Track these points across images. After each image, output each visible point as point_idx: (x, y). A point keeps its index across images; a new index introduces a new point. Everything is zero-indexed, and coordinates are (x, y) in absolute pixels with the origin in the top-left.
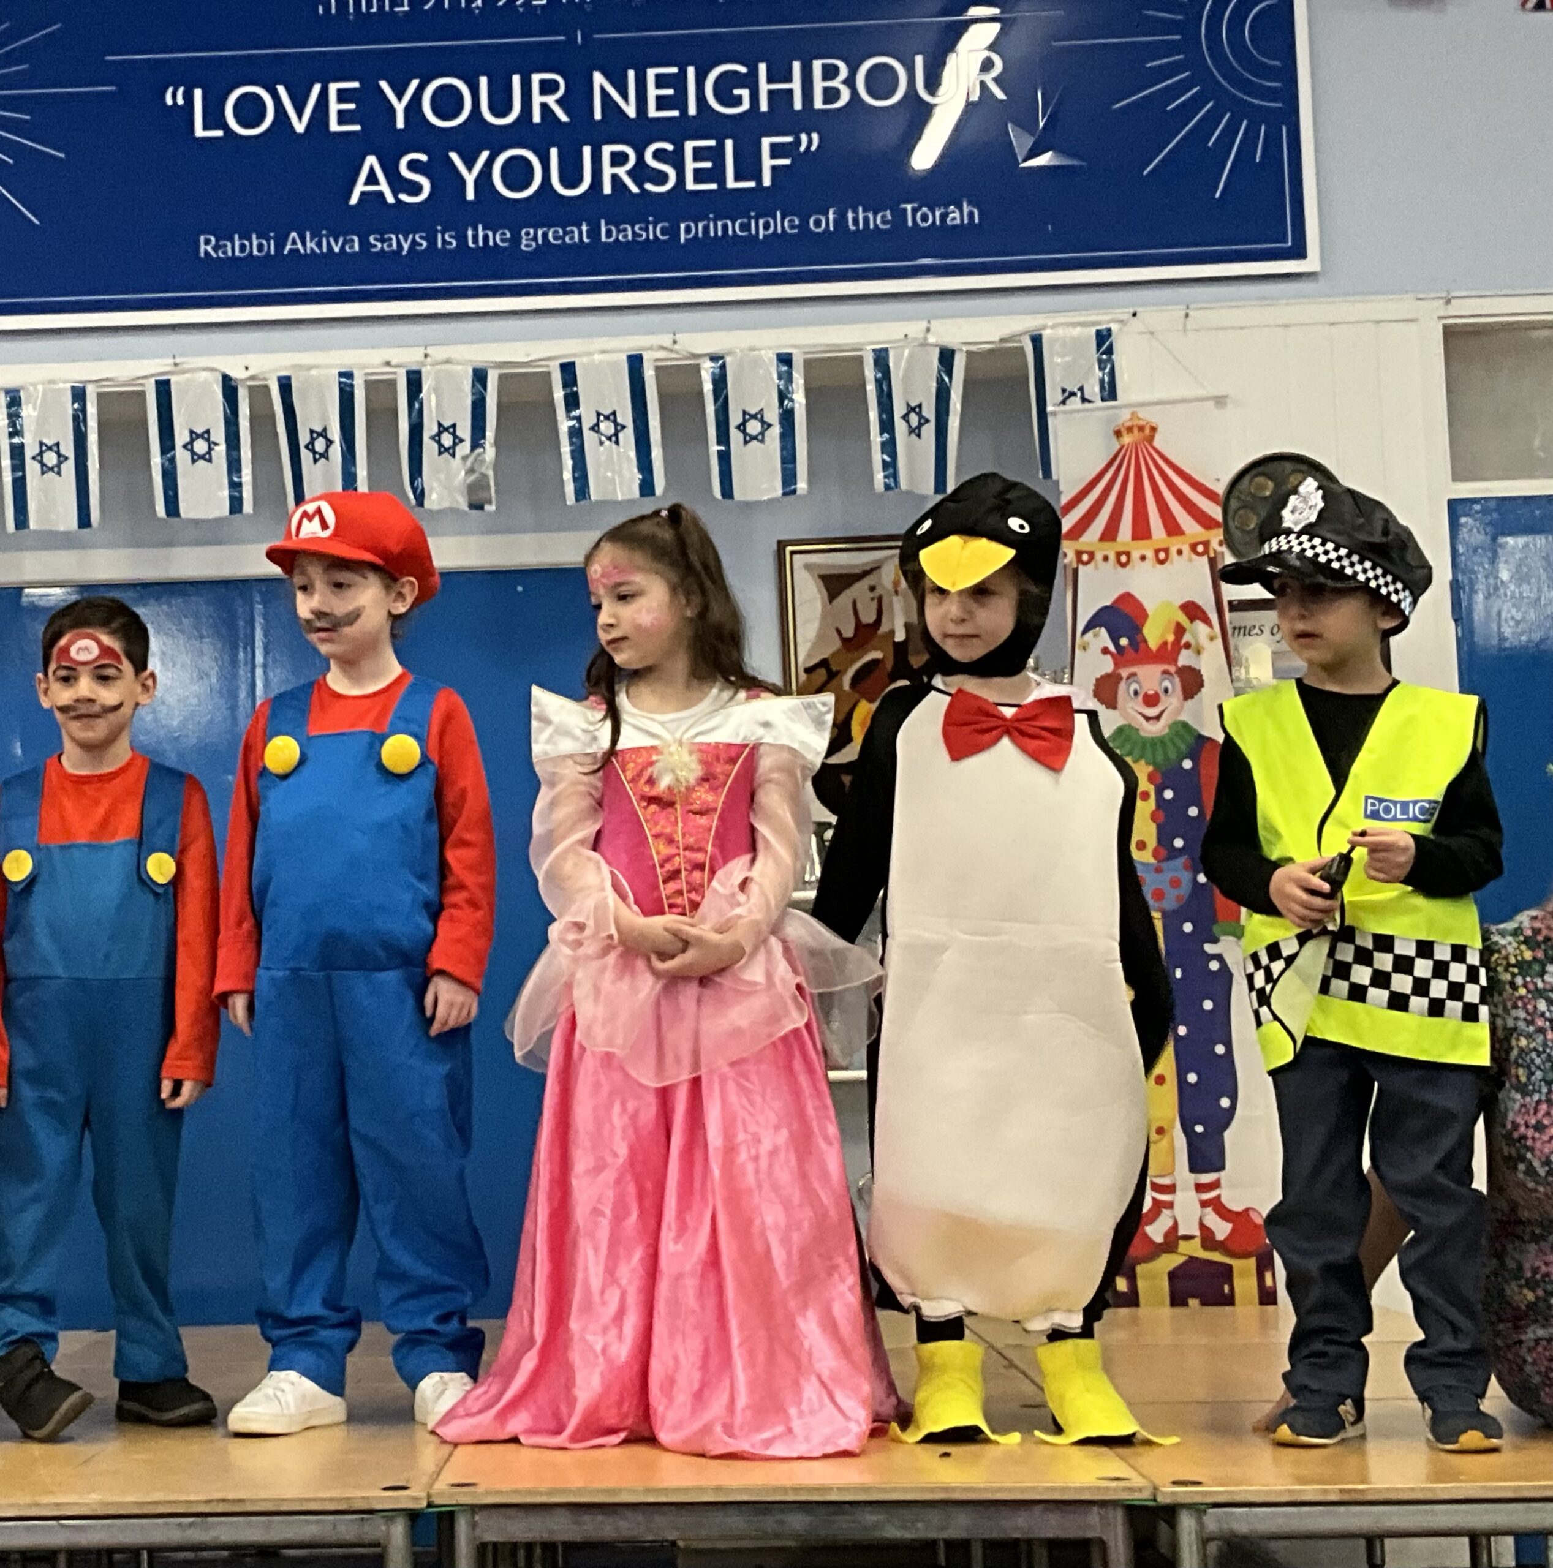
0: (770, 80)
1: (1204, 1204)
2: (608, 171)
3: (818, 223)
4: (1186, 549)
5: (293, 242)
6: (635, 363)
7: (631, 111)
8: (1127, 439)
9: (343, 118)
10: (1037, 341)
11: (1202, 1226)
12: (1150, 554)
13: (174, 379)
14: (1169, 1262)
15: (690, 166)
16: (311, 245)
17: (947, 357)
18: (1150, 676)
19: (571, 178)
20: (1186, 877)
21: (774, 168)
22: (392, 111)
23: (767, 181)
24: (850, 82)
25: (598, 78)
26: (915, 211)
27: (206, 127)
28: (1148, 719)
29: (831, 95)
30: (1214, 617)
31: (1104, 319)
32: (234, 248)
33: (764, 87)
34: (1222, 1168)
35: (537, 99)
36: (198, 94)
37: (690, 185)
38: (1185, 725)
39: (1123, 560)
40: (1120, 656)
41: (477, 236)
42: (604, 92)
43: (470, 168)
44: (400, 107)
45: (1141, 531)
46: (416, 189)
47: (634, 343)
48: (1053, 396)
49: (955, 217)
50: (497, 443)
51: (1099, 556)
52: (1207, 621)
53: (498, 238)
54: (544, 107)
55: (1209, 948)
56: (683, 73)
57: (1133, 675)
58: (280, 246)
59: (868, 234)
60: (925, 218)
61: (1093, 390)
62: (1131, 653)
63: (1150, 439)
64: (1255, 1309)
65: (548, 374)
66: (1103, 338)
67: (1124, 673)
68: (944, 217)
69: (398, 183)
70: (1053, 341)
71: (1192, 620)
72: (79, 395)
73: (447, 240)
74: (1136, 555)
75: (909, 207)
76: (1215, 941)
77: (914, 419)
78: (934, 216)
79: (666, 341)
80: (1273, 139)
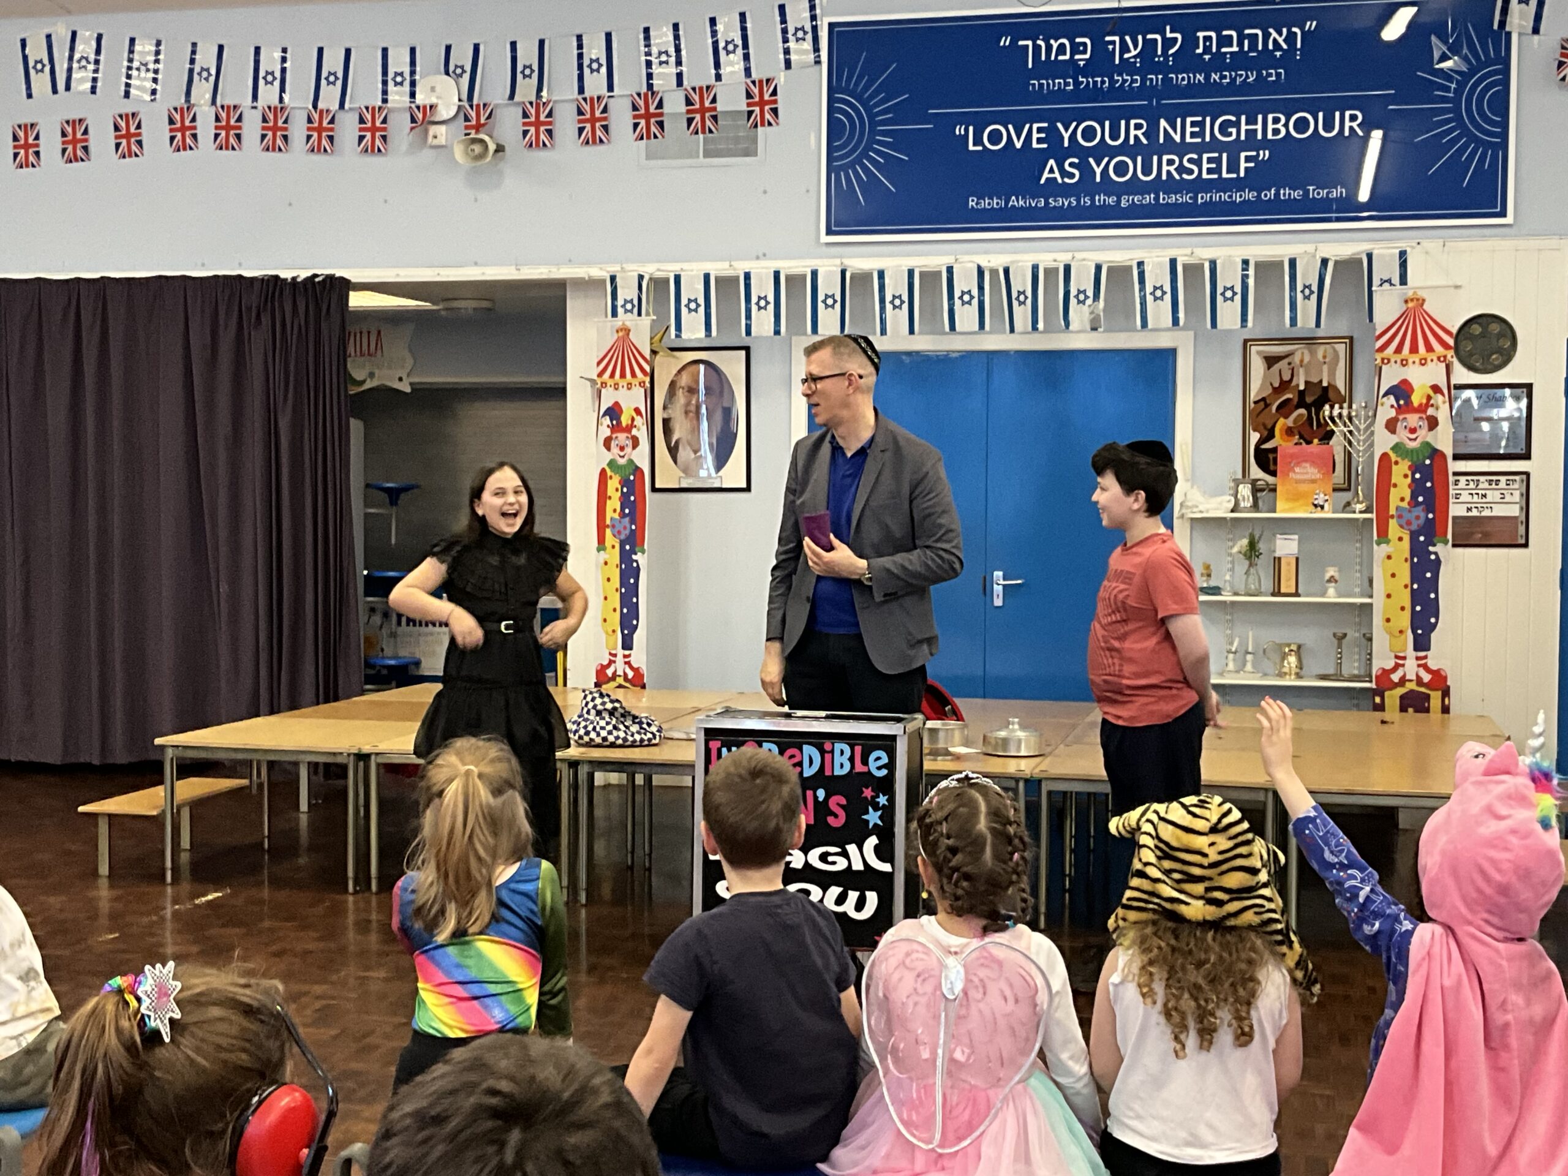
0: (1247, 124)
1: (1419, 666)
2: (1165, 168)
3: (1266, 195)
4: (1435, 359)
5: (1013, 201)
6: (1173, 262)
7: (1177, 138)
8: (1410, 305)
9: (1039, 141)
10: (1370, 256)
11: (1418, 676)
12: (1417, 361)
13: (955, 266)
14: (1400, 691)
15: (1205, 166)
16: (1021, 203)
17: (1325, 262)
18: (1413, 419)
19: (1147, 171)
20: (1422, 515)
21: (1246, 169)
22: (1062, 138)
24: (1286, 125)
25: (1163, 123)
26: (1314, 190)
27: (975, 144)
28: (1411, 440)
29: (1276, 132)
30: (1446, 391)
31: (1403, 245)
32: (985, 203)
33: (1244, 127)
34: (1429, 649)
35: (1133, 132)
36: (971, 129)
37: (1205, 176)
38: (1428, 444)
39: (1404, 363)
40: (1399, 409)
42: (1165, 130)
43: (1098, 165)
44: (1066, 136)
45: (1414, 349)
46: (1072, 176)
47: (1173, 253)
48: (1376, 281)
49: (1334, 194)
50: (1106, 301)
51: (1393, 361)
52: (1443, 395)
53: (1111, 200)
54: (1136, 137)
55: (1431, 549)
56: (1204, 121)
57: (1405, 419)
58: (1007, 203)
59: (1290, 201)
60: (1318, 194)
61: (1396, 280)
62: (1404, 408)
63: (1422, 305)
64: (1440, 715)
65: (1131, 267)
66: (1403, 254)
67: (1401, 417)
68: (1328, 193)
70: (1379, 256)
71: (1435, 393)
72: (911, 273)
73: (1086, 201)
74: (1410, 361)
75: (1311, 188)
76: (1434, 545)
77: (1307, 292)
78: (1323, 193)
79: (1188, 251)
80: (1495, 158)
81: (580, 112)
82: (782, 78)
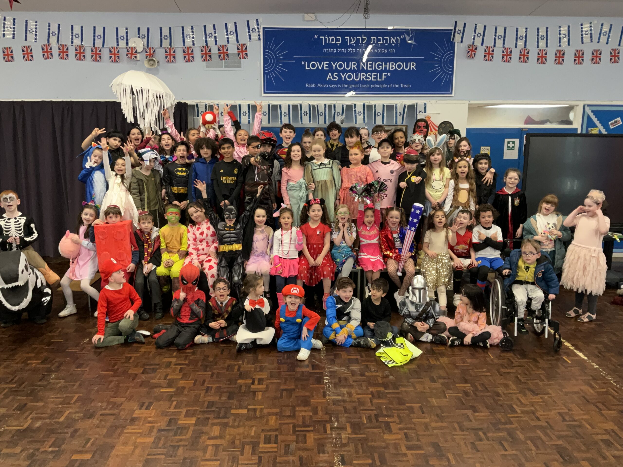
4: (433, 134)
6: (364, 105)
7: (365, 68)
9: (326, 67)
13: (302, 104)
15: (373, 77)
23: (383, 80)
24: (395, 66)
25: (361, 63)
29: (392, 68)
32: (311, 86)
33: (384, 66)
41: (344, 85)
42: (362, 66)
46: (336, 78)
48: (418, 112)
49: (408, 86)
50: (345, 115)
53: (347, 86)
56: (373, 63)
59: (396, 88)
61: (423, 111)
65: (352, 105)
66: (425, 104)
69: (333, 77)
73: (340, 86)
77: (400, 114)
78: (405, 86)
79: (368, 101)
80: (450, 77)
81: (184, 52)
82: (248, 44)
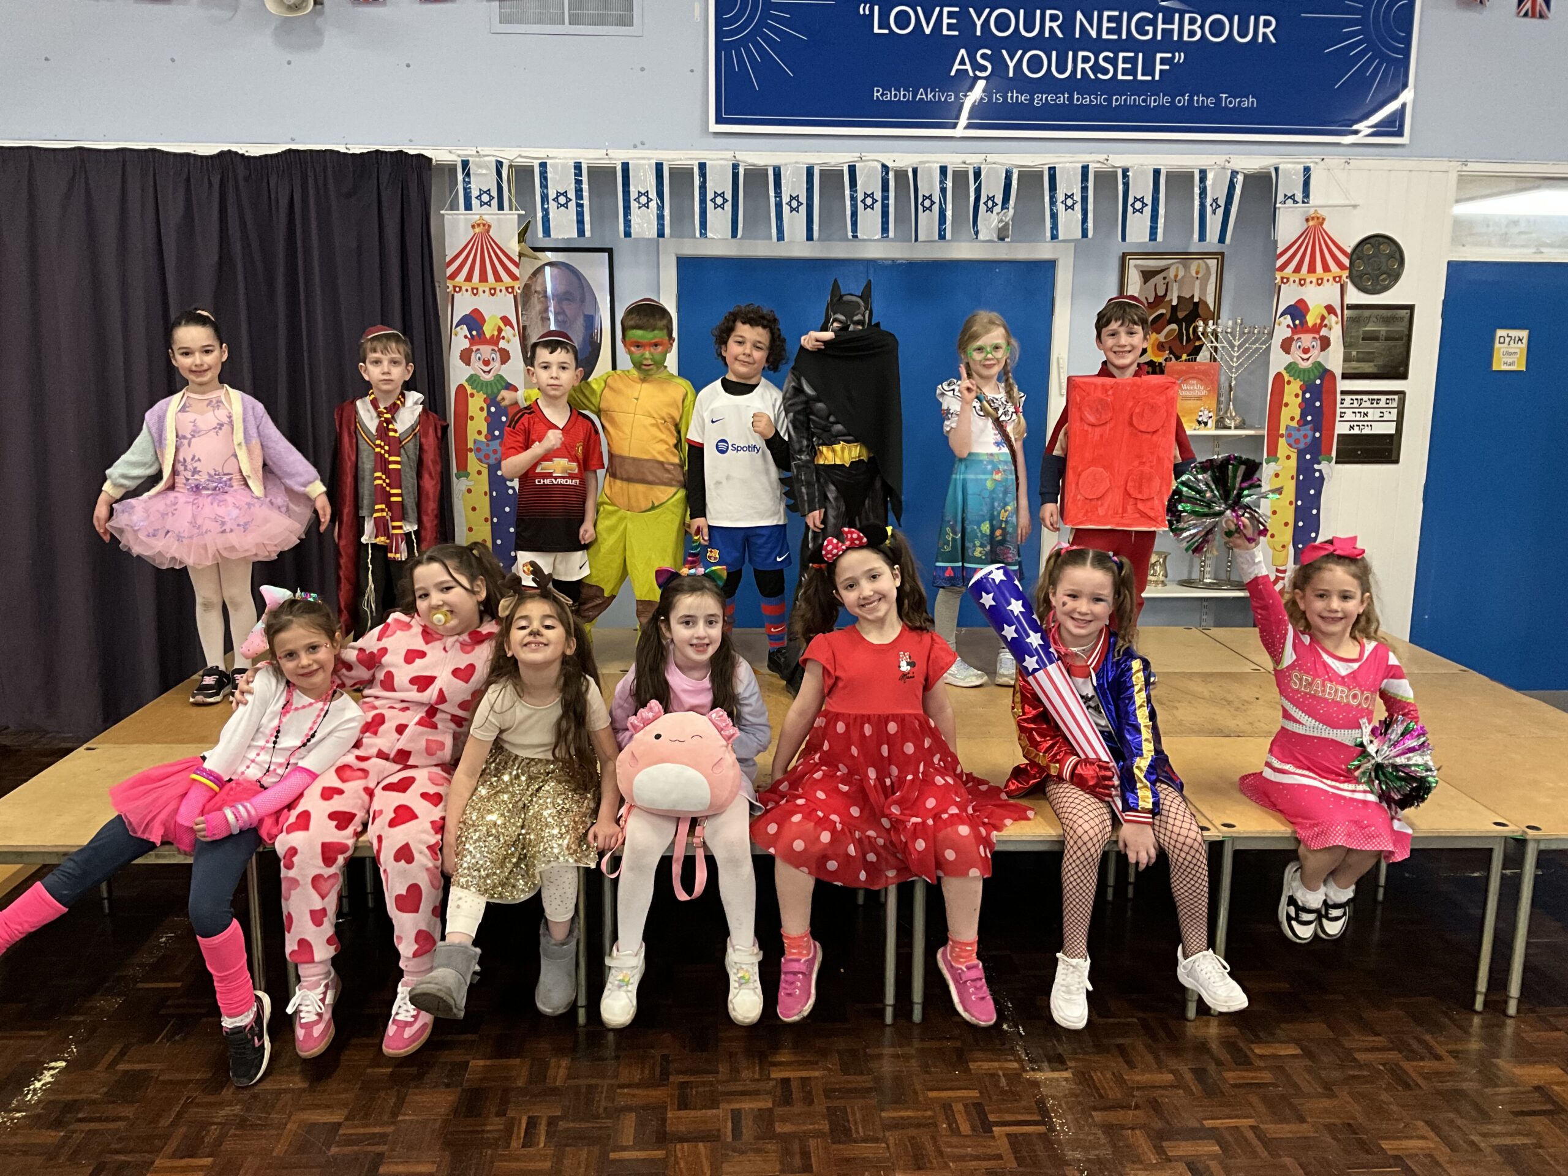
0: (1164, 23)
2: (1080, 66)
3: (1179, 101)
4: (1331, 279)
5: (921, 94)
6: (1085, 169)
7: (1094, 34)
9: (950, 27)
10: (1277, 169)
12: (1314, 281)
13: (857, 165)
15: (1121, 66)
16: (930, 96)
17: (1234, 175)
18: (1307, 339)
19: (1061, 69)
20: (1310, 433)
21: (1161, 71)
22: (975, 25)
23: (1157, 77)
24: (1202, 27)
25: (1079, 15)
26: (1226, 98)
27: (880, 28)
28: (1303, 359)
29: (1192, 33)
30: (1339, 312)
31: (1309, 161)
32: (891, 95)
33: (1160, 26)
35: (1048, 24)
36: (876, 8)
37: (1120, 77)
38: (1319, 364)
39: (1302, 283)
40: (1295, 329)
41: (1013, 96)
42: (1081, 23)
43: (1012, 59)
44: (979, 23)
46: (984, 69)
47: (1085, 158)
48: (1280, 198)
49: (1245, 103)
51: (1291, 280)
52: (1336, 315)
53: (1023, 98)
54: (1051, 29)
55: (1316, 467)
56: (1121, 15)
57: (1299, 338)
58: (914, 96)
59: (1203, 108)
60: (1231, 102)
61: (1299, 196)
62: (1299, 328)
63: (1322, 224)
65: (1042, 172)
66: (1307, 170)
67: (1296, 337)
68: (1240, 102)
69: (975, 65)
70: (1285, 170)
71: (1329, 313)
72: (810, 171)
74: (1308, 281)
75: (1224, 96)
76: (1319, 463)
77: (1215, 206)
78: (1235, 102)
80: (1396, 74)
